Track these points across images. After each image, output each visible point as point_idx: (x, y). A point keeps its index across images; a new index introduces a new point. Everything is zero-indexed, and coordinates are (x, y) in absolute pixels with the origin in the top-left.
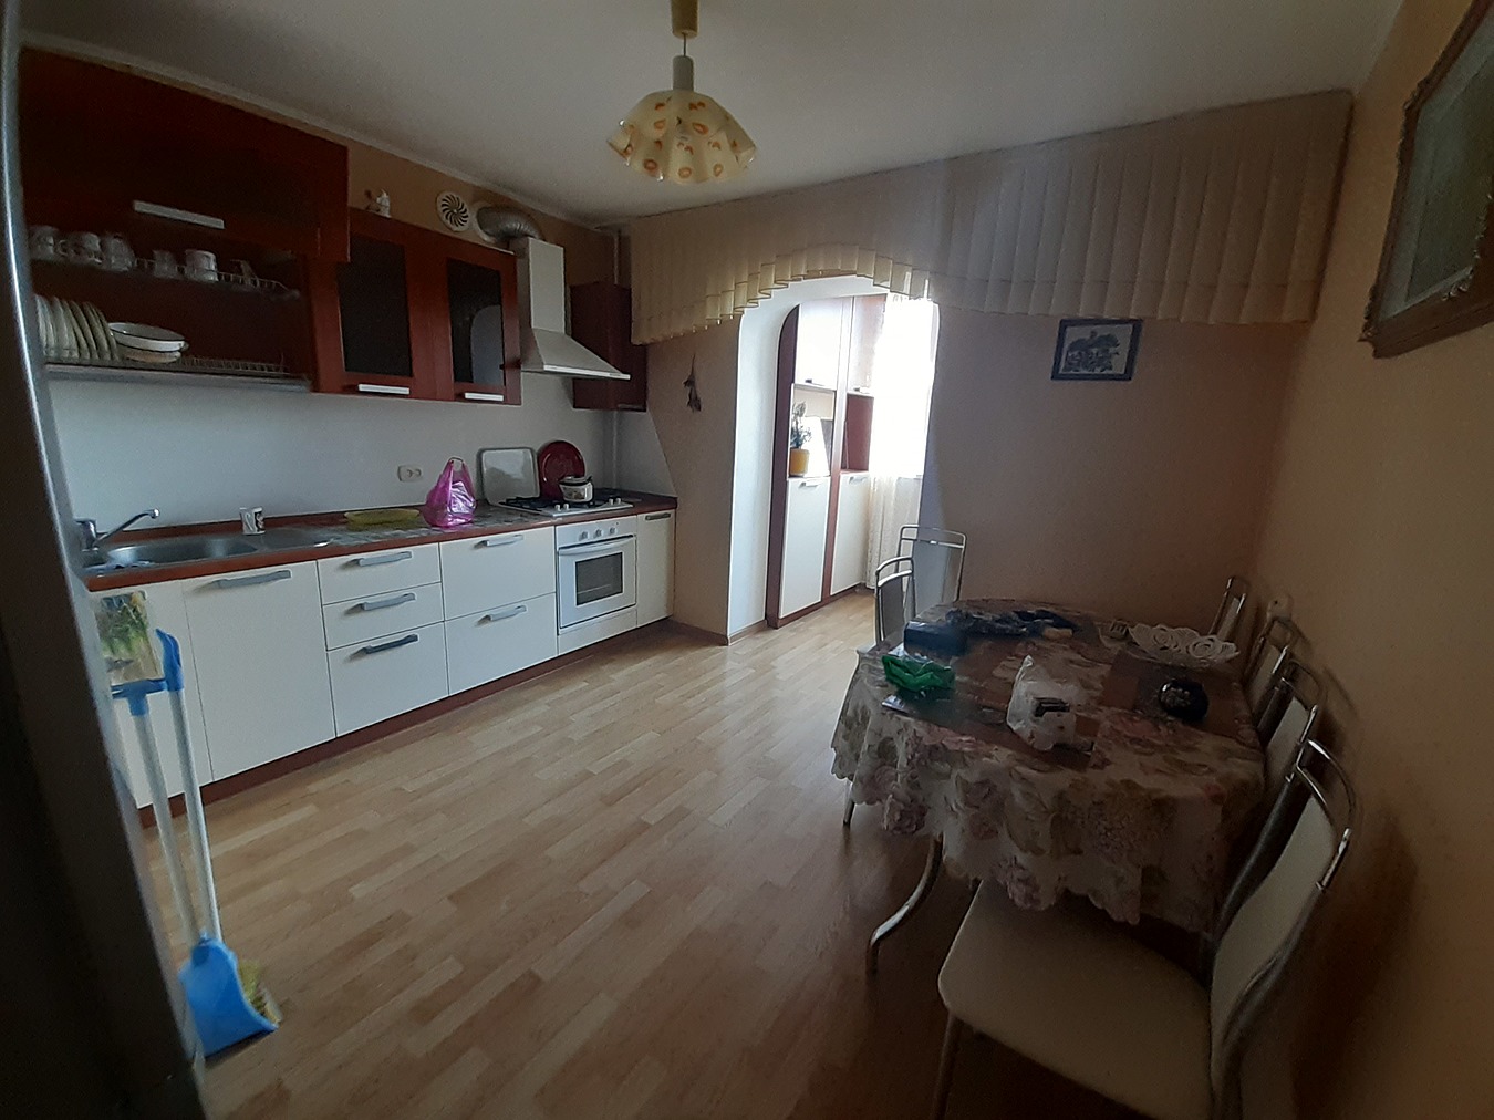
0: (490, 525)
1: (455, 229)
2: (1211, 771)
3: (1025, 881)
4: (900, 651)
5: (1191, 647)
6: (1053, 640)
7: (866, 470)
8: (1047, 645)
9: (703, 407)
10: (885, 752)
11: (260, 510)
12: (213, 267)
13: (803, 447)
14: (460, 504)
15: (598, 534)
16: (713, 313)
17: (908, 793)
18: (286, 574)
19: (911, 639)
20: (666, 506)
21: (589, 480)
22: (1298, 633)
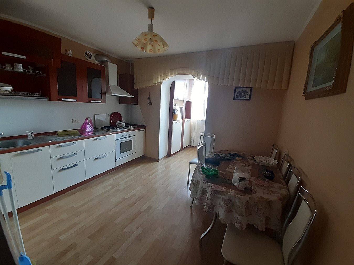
0: (97, 134)
1: (89, 59)
2: (278, 193)
3: (240, 223)
4: (204, 165)
5: (267, 161)
6: (238, 160)
7: (190, 118)
8: (237, 162)
9: (152, 104)
10: (204, 192)
11: (32, 132)
12: (21, 68)
13: (176, 113)
14: (89, 129)
15: (126, 135)
16: (155, 82)
17: (210, 202)
18: (41, 150)
19: (207, 162)
20: (144, 128)
21: (124, 122)
22: (291, 159)
